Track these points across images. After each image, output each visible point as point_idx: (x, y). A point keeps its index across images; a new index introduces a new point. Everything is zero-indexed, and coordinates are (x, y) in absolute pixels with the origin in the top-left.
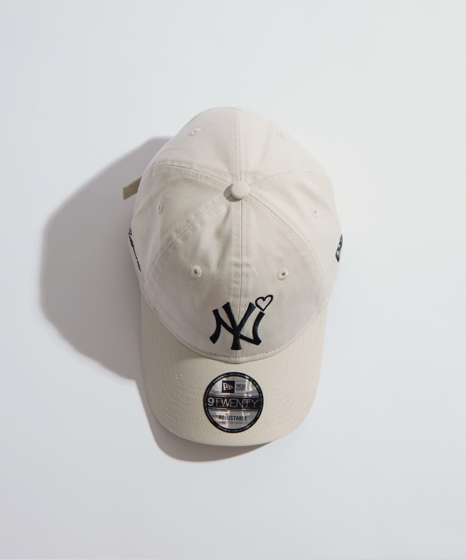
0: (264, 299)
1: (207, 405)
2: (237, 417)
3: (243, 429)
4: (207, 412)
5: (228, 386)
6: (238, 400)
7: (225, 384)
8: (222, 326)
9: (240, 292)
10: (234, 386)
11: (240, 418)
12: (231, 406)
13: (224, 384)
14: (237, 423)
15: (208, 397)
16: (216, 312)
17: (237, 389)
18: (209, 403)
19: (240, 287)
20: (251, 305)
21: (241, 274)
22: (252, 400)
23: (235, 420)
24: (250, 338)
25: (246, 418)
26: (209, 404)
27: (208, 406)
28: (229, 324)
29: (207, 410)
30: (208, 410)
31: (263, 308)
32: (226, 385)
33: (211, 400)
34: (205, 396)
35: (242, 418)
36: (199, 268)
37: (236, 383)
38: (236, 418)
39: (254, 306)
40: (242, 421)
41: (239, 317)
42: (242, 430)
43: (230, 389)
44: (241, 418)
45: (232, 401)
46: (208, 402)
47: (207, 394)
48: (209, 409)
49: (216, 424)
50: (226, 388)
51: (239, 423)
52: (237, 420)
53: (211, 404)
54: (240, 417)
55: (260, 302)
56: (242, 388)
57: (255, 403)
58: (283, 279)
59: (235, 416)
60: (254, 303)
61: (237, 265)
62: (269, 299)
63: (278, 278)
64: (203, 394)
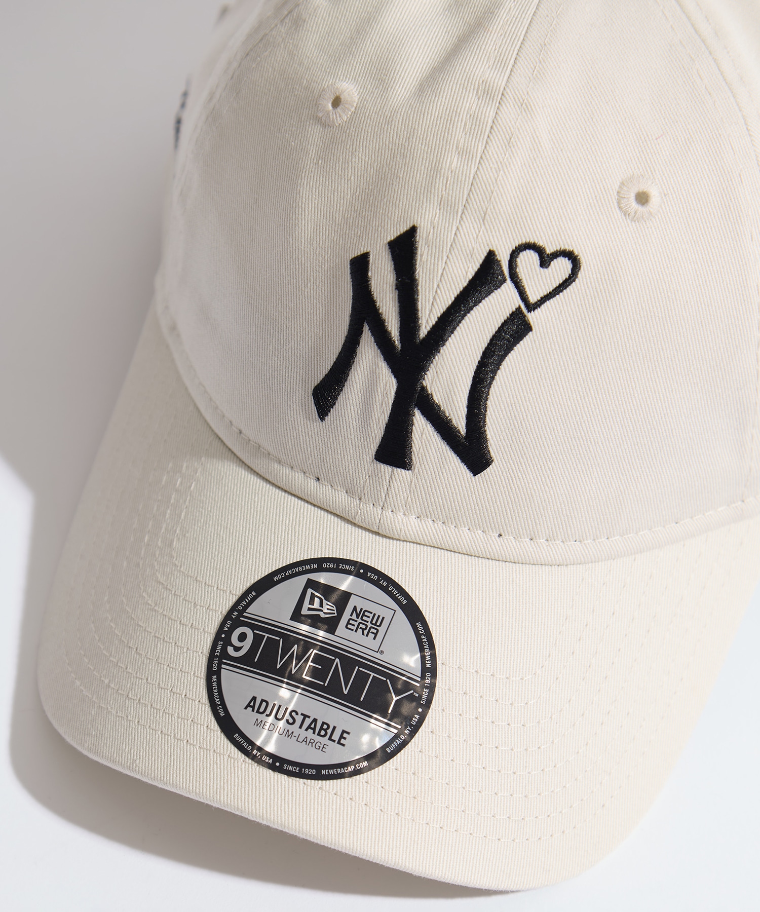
0: (545, 260)
1: (224, 650)
2: (315, 720)
3: (319, 773)
4: (213, 675)
5: (321, 605)
6: (337, 660)
7: (312, 595)
8: (366, 328)
9: (466, 193)
10: (341, 611)
11: (321, 728)
12: (304, 676)
13: (310, 591)
14: (305, 740)
15: (237, 623)
16: (360, 265)
17: (348, 623)
18: (232, 645)
19: (473, 172)
20: (490, 259)
21: (492, 127)
22: (388, 680)
23: (300, 727)
24: (454, 422)
25: (345, 735)
26: (230, 650)
27: (225, 654)
28: (393, 326)
29: (215, 669)
30: (220, 668)
31: (533, 298)
32: (317, 600)
33: (242, 637)
34: (228, 616)
35: (329, 731)
36: (350, 90)
37: (352, 602)
38: (308, 722)
39: (502, 271)
40: (325, 740)
41: (434, 298)
42: (314, 772)
43: (323, 615)
44: (325, 730)
45: (317, 659)
46: (228, 642)
47: (236, 613)
48: (223, 666)
49: (228, 726)
50: (309, 609)
51: (312, 742)
52: (310, 731)
53: (237, 649)
54: (324, 723)
55: (528, 262)
56: (369, 625)
57: (395, 699)
58: (635, 218)
59: (309, 717)
60: (504, 258)
61: (486, 92)
62: (562, 267)
63: (619, 203)
64: (225, 612)
